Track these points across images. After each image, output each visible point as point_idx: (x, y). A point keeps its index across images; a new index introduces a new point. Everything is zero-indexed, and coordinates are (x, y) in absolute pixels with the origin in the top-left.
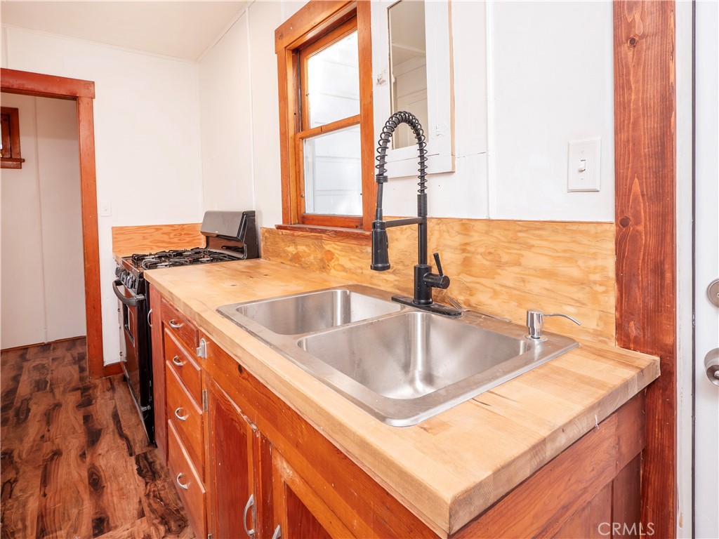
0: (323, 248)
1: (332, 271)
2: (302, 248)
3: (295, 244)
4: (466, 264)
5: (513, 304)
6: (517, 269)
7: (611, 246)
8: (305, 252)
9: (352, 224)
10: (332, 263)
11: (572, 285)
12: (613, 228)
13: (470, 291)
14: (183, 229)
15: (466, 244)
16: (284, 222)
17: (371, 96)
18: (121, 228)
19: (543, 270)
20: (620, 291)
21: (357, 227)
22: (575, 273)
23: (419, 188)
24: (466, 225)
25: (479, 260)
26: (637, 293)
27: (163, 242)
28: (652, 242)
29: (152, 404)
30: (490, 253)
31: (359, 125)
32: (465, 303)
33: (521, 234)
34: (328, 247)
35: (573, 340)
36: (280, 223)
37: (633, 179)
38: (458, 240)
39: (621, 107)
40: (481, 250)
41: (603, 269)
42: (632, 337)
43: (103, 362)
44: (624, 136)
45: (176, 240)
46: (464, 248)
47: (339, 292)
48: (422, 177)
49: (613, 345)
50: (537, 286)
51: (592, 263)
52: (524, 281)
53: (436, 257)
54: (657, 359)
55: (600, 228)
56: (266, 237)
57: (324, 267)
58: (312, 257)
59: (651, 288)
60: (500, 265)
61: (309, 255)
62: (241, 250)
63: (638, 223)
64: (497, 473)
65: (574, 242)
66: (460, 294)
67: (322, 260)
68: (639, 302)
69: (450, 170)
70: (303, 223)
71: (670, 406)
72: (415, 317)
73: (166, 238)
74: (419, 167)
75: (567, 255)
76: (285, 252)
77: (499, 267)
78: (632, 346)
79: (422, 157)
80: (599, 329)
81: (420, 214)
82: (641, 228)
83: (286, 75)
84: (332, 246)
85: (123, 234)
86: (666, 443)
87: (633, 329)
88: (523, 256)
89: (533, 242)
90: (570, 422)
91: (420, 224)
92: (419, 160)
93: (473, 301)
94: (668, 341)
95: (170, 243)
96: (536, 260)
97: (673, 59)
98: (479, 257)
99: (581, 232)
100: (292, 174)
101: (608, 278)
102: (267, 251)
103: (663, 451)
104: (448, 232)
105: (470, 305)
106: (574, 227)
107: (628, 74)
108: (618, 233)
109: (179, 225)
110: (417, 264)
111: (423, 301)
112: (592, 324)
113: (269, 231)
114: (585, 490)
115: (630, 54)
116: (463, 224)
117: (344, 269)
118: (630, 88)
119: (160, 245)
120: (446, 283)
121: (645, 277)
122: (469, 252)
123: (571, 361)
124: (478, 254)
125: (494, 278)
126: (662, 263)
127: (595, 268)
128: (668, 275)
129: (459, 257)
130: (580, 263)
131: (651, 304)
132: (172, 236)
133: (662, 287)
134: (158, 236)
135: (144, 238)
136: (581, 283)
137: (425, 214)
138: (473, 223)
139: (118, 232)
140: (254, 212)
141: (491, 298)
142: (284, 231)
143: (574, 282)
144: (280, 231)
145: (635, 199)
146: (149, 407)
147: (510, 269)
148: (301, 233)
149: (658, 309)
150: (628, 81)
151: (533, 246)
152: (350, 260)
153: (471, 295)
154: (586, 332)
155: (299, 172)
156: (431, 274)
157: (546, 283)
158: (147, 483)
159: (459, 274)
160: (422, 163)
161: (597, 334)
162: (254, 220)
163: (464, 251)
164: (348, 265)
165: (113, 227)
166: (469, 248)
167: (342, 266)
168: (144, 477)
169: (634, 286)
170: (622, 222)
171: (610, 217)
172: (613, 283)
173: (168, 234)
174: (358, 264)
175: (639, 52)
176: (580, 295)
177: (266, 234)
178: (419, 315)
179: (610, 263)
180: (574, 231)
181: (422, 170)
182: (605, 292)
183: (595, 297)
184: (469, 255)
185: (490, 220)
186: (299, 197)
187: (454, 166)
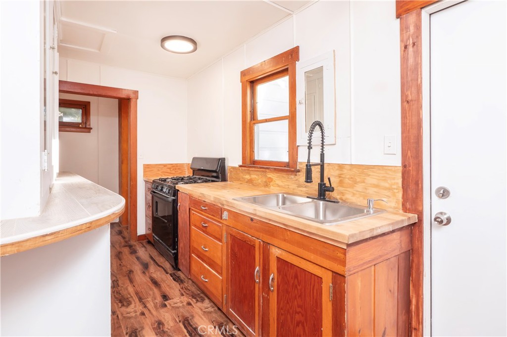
0: (266, 176)
1: (272, 187)
2: (253, 176)
3: (250, 174)
4: (341, 183)
5: (362, 198)
6: (363, 184)
7: (400, 175)
8: (255, 178)
9: (282, 165)
10: (271, 183)
11: (386, 190)
12: (401, 168)
13: (343, 194)
14: (177, 166)
15: (341, 174)
16: (243, 163)
17: (296, 109)
18: (148, 165)
19: (374, 184)
20: (404, 191)
21: (285, 167)
22: (387, 185)
23: (321, 150)
24: (341, 167)
25: (347, 181)
26: (410, 192)
27: (167, 173)
28: (415, 173)
29: (177, 250)
30: (352, 178)
31: (287, 120)
32: (340, 199)
33: (365, 170)
34: (269, 176)
35: (386, 210)
36: (241, 164)
37: (408, 151)
38: (337, 173)
39: (404, 124)
40: (347, 177)
41: (397, 183)
42: (408, 208)
43: (137, 234)
44: (405, 135)
45: (173, 172)
46: (340, 176)
47: (280, 195)
48: (322, 146)
49: (401, 212)
50: (371, 191)
51: (393, 181)
52: (366, 189)
53: (329, 179)
54: (416, 216)
55: (396, 168)
56: (231, 171)
57: (266, 185)
58: (260, 181)
59: (414, 190)
60: (356, 182)
61: (258, 180)
62: (217, 177)
63: (410, 167)
64: (360, 232)
65: (386, 173)
66: (338, 195)
67: (265, 182)
68: (410, 195)
69: (334, 143)
70: (254, 164)
71: (421, 232)
72: (319, 203)
73: (169, 171)
74: (321, 142)
75: (384, 178)
76: (243, 178)
77: (355, 183)
78: (408, 211)
79: (323, 138)
80: (396, 206)
81: (321, 162)
82: (411, 168)
83: (246, 93)
84: (270, 175)
85: (148, 168)
86: (420, 246)
87: (408, 206)
88: (365, 179)
89: (369, 173)
90: (382, 226)
91: (321, 166)
92: (321, 139)
93: (344, 198)
94: (420, 209)
95: (171, 173)
96: (370, 180)
97: (422, 110)
98: (347, 179)
99: (389, 170)
100: (248, 140)
101: (399, 187)
102: (231, 178)
103: (418, 249)
104: (333, 169)
105: (342, 200)
106: (386, 168)
107: (406, 113)
108: (403, 170)
109: (175, 164)
110: (319, 182)
111: (322, 197)
112: (393, 204)
113: (234, 168)
114: (387, 254)
115: (407, 106)
116: (339, 166)
117: (279, 186)
118: (407, 118)
119: (166, 174)
120: (332, 190)
121: (412, 186)
122: (342, 177)
123: (384, 215)
124: (346, 178)
125: (353, 188)
126: (418, 181)
127: (395, 183)
128: (420, 185)
129: (337, 180)
130: (389, 181)
131: (414, 196)
132: (172, 169)
133: (418, 189)
134: (165, 169)
135: (158, 170)
136: (389, 189)
137: (324, 161)
138: (344, 166)
139: (147, 167)
140: (224, 158)
141: (352, 196)
142: (243, 168)
143: (386, 189)
144: (241, 168)
145: (409, 158)
146: (175, 251)
147: (360, 184)
148: (253, 169)
149: (417, 197)
150: (406, 115)
151: (370, 175)
152: (282, 181)
153: (343, 195)
154: (391, 208)
155: (252, 140)
156: (326, 186)
157: (375, 190)
158: (180, 284)
159: (337, 187)
160: (322, 141)
161: (395, 208)
162: (225, 162)
163: (340, 177)
164: (280, 183)
165: (144, 164)
166: (342, 176)
167: (277, 184)
168: (177, 282)
169: (409, 189)
170: (404, 166)
171: (400, 165)
172: (401, 188)
173: (170, 168)
174: (286, 183)
175: (410, 106)
176: (389, 194)
177: (231, 169)
178: (321, 203)
179: (400, 181)
180: (386, 169)
181: (322, 144)
182: (398, 192)
183: (394, 194)
184: (342, 179)
185: (351, 165)
186: (252, 152)
187: (336, 142)
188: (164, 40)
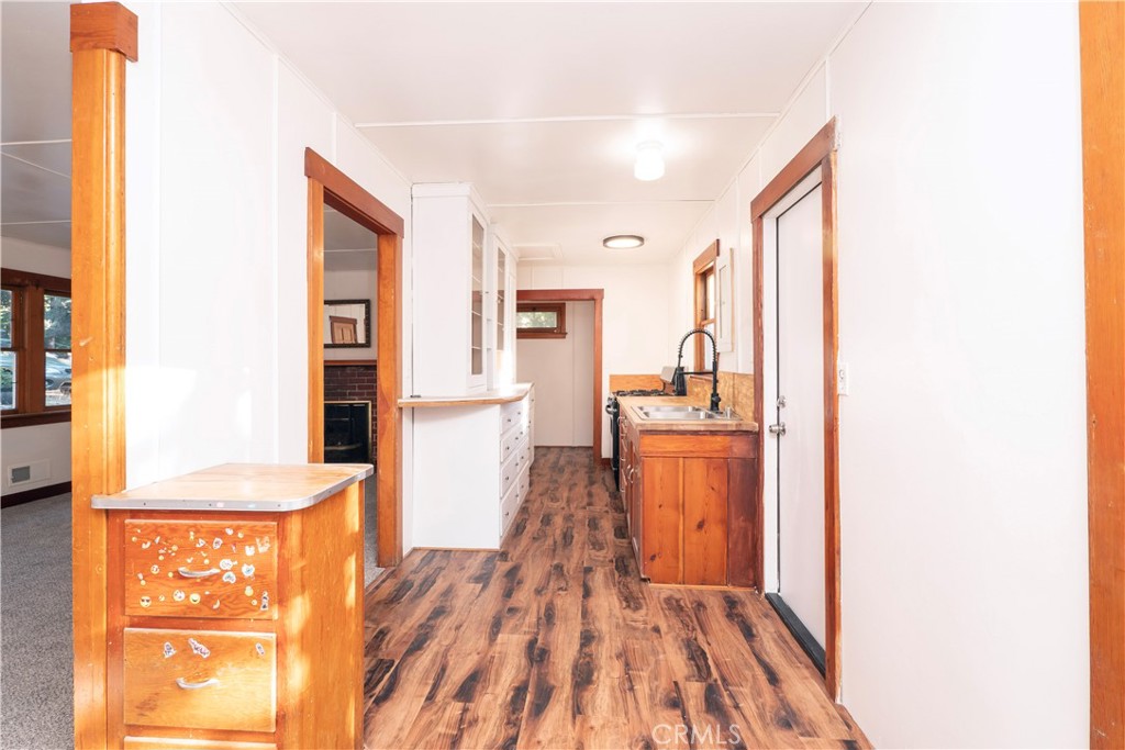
3: (697, 386)
14: (654, 378)
27: (640, 386)
43: (601, 456)
45: (648, 385)
73: (641, 383)
76: (694, 391)
85: (616, 379)
95: (644, 387)
100: (698, 346)
111: (714, 408)
132: (646, 382)
134: (637, 382)
135: (628, 383)
139: (613, 378)
144: (692, 380)
155: (702, 344)
173: (643, 381)
186: (702, 360)
187: (733, 349)
188: (606, 241)
